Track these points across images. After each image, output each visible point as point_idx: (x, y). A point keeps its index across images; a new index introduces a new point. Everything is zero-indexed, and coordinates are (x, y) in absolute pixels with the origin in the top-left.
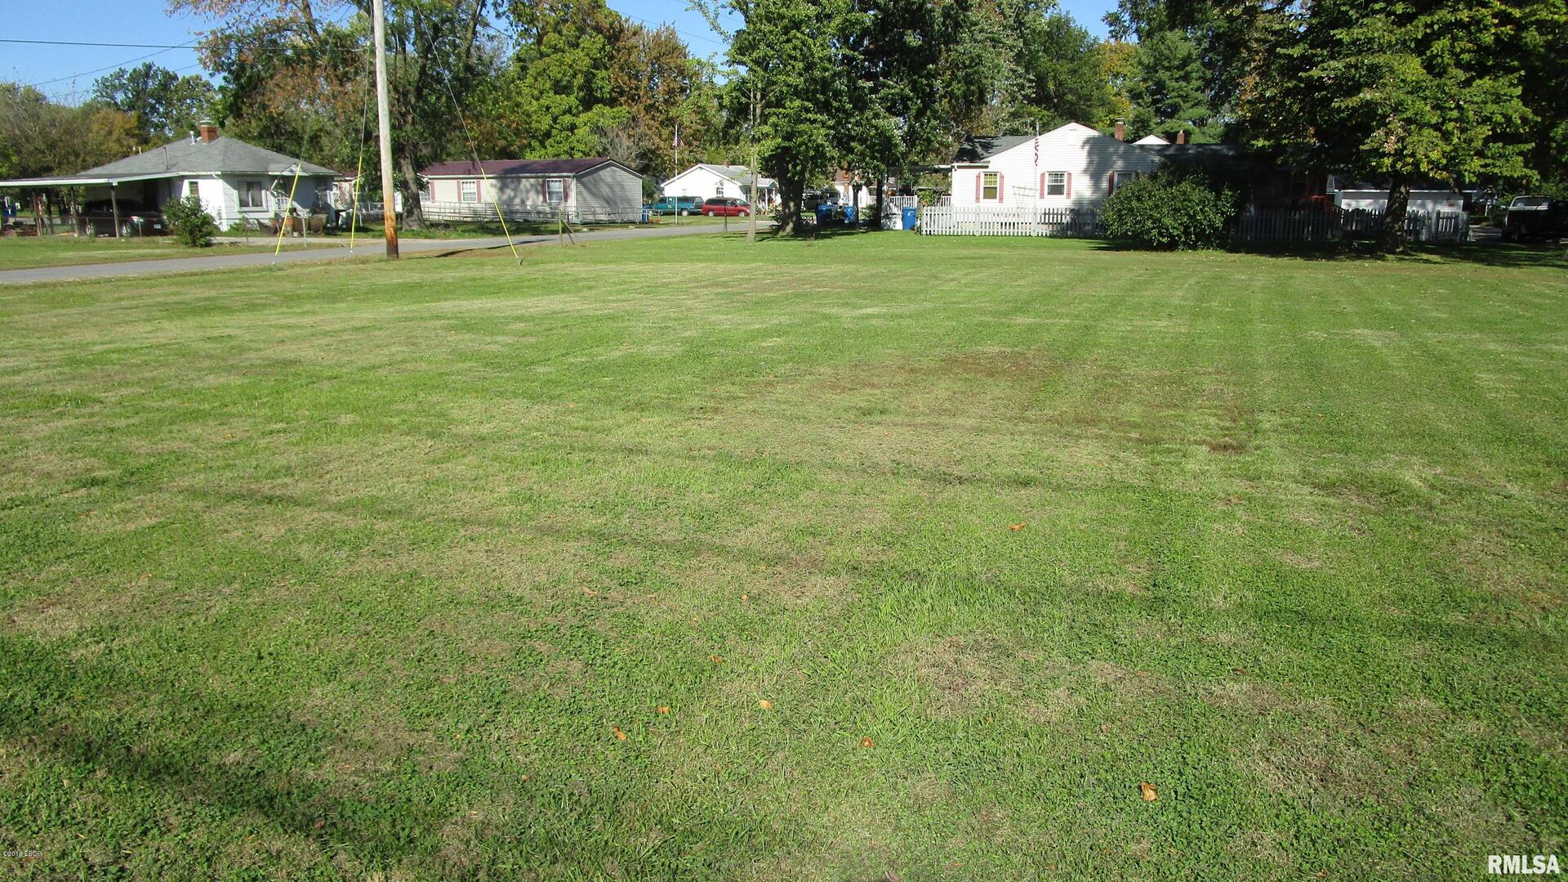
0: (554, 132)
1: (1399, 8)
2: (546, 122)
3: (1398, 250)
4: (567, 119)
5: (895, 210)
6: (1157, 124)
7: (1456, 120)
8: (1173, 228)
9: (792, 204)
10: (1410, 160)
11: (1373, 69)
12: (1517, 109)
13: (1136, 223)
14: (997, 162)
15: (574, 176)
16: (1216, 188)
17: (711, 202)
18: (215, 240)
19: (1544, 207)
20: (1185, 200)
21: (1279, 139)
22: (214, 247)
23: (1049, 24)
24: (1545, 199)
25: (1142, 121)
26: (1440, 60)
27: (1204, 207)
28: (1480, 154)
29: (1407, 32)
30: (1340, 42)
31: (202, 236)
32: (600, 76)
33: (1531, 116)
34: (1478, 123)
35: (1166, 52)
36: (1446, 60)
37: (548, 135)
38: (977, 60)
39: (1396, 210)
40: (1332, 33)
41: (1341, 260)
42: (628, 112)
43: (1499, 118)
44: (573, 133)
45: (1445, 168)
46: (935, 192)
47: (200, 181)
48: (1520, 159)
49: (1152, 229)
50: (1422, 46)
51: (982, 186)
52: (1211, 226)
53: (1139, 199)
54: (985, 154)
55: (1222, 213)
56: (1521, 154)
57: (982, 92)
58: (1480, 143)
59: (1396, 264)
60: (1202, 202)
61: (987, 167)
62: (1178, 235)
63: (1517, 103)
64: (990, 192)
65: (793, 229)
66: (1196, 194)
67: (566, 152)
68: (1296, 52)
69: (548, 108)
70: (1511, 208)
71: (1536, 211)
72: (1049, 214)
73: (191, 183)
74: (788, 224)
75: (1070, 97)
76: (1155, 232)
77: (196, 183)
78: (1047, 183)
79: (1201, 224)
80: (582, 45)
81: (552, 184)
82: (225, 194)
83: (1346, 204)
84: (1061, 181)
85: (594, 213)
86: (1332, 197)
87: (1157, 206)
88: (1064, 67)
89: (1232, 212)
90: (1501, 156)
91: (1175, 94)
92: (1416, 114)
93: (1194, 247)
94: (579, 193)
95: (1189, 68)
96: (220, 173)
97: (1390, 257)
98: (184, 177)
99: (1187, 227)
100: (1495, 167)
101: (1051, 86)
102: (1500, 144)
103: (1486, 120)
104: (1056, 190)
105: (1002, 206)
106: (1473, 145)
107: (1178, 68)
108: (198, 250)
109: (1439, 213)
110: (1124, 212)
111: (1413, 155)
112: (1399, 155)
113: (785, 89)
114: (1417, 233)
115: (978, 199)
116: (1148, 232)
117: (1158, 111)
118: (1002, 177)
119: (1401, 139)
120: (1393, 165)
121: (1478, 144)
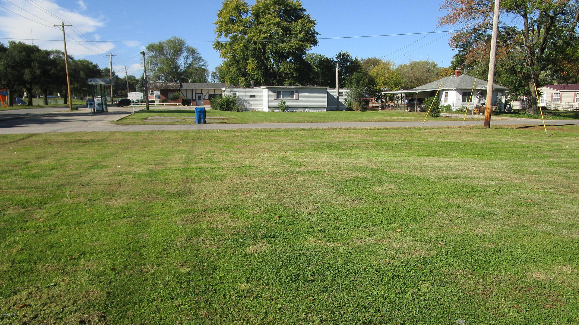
18: (441, 114)
22: (440, 118)
31: (435, 113)
47: (449, 92)
73: (446, 92)
77: (447, 92)
82: (457, 97)
96: (455, 88)
98: (443, 90)
108: (433, 118)
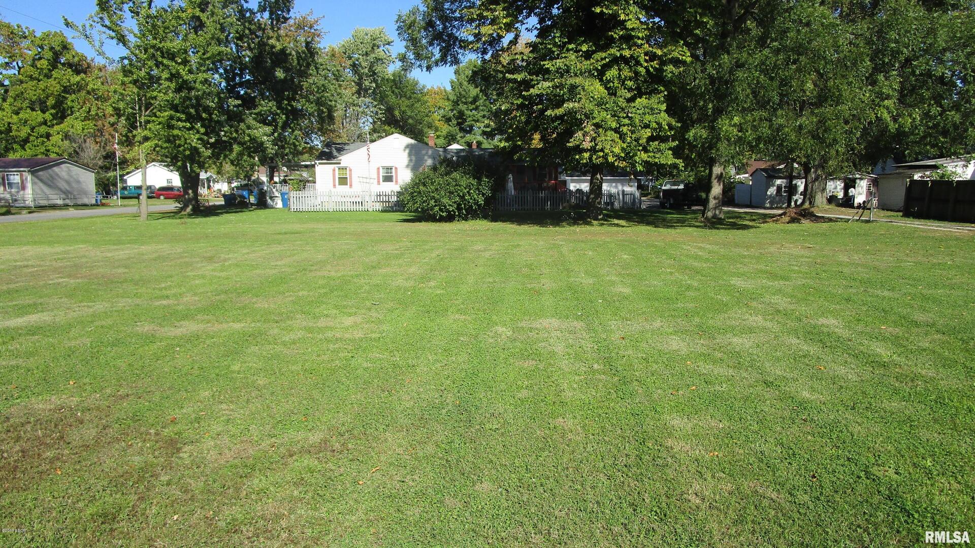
0: (32, 138)
1: (584, 48)
2: (24, 132)
3: (600, 217)
4: (43, 129)
5: (277, 194)
6: (461, 137)
7: (628, 125)
8: (450, 205)
9: (190, 191)
10: (601, 154)
11: (573, 88)
12: (664, 119)
13: (424, 202)
14: (346, 159)
15: (29, 171)
16: (478, 177)
17: (163, 189)
19: (681, 187)
20: (456, 185)
21: (515, 142)
23: (394, 75)
24: (682, 182)
25: (452, 136)
26: (612, 84)
27: (470, 189)
28: (645, 150)
29: (591, 64)
30: (547, 71)
32: (70, 99)
33: (674, 123)
34: (642, 128)
35: (463, 93)
36: (616, 85)
37: (26, 141)
38: (325, 89)
39: (596, 189)
40: (542, 63)
41: (564, 227)
42: (95, 125)
43: (654, 125)
44: (49, 140)
45: (624, 160)
46: (300, 181)
48: (670, 152)
49: (436, 206)
50: (601, 74)
51: (337, 176)
52: (476, 203)
53: (424, 185)
54: (338, 155)
55: (483, 195)
56: (670, 149)
57: (331, 110)
58: (645, 140)
59: (598, 228)
60: (469, 186)
61: (340, 163)
62: (453, 210)
63: (664, 115)
64: (343, 181)
65: (192, 210)
66: (463, 180)
67: (43, 153)
68: (519, 77)
69: (26, 122)
70: (663, 188)
71: (677, 189)
72: (380, 195)
74: (188, 206)
75: (410, 121)
76: (437, 209)
78: (381, 175)
79: (469, 202)
80: (54, 76)
81: (12, 177)
83: (573, 187)
84: (391, 173)
85: (48, 199)
86: (565, 182)
87: (437, 190)
88: (404, 103)
89: (489, 193)
90: (659, 151)
91: (471, 119)
92: (602, 121)
93: (466, 219)
94: (33, 183)
95: (477, 103)
97: (595, 222)
99: (459, 205)
100: (655, 158)
101: (397, 113)
102: (657, 143)
103: (647, 126)
104: (388, 179)
105: (352, 190)
106: (640, 142)
107: (471, 103)
109: (623, 191)
110: (416, 194)
111: (602, 150)
112: (593, 150)
113: (162, 103)
114: (612, 204)
115: (334, 186)
116: (432, 209)
117: (462, 130)
118: (350, 170)
119: (593, 139)
120: (590, 158)
121: (643, 141)
